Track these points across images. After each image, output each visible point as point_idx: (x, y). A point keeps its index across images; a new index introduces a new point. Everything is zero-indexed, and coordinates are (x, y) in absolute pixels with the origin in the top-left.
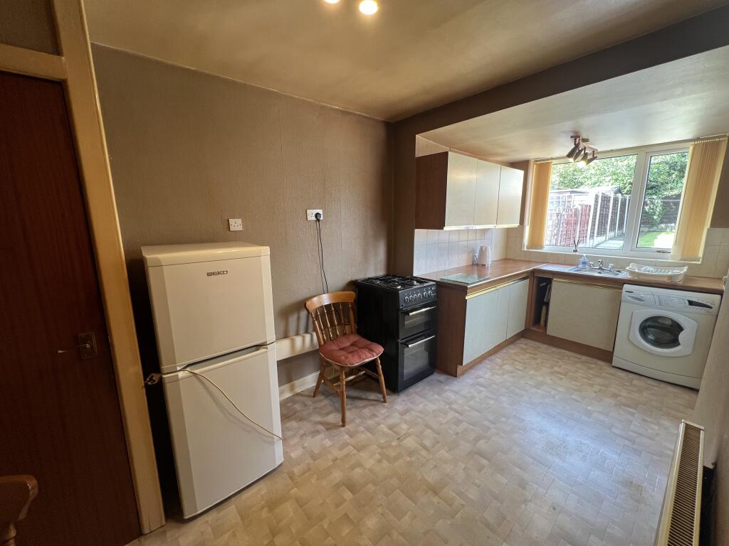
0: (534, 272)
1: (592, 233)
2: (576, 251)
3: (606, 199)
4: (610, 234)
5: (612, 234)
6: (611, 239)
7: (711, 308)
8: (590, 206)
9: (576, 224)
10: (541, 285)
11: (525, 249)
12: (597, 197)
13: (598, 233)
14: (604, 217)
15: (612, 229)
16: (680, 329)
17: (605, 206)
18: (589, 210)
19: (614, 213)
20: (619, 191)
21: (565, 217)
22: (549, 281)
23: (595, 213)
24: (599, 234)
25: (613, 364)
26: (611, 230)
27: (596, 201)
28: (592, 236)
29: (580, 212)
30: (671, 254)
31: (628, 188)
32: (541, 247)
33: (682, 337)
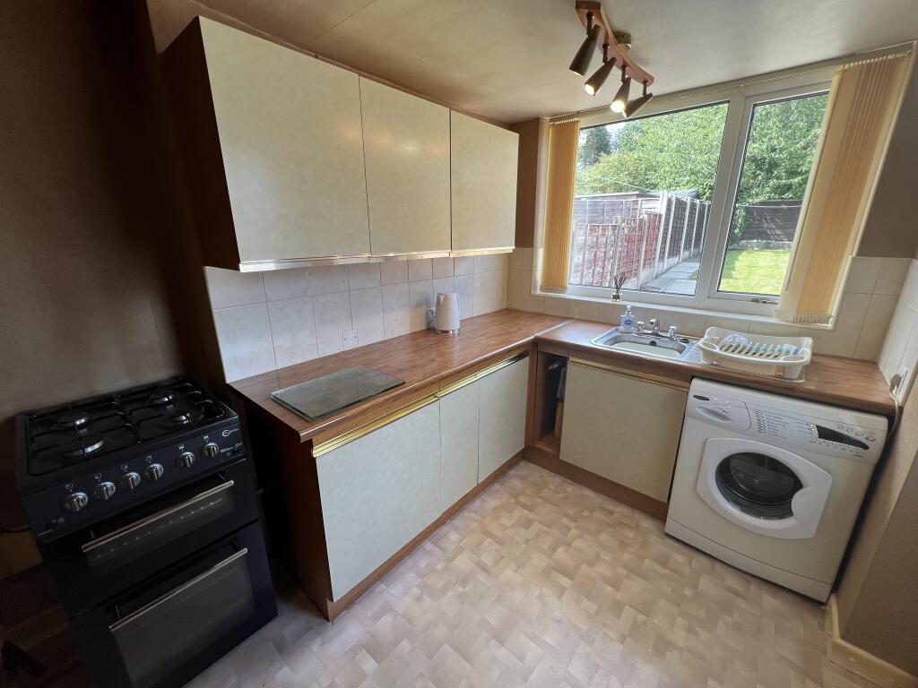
0: (537, 343)
1: (663, 253)
2: (617, 297)
3: (680, 205)
4: (684, 254)
5: (687, 253)
6: (685, 260)
7: (866, 447)
8: (660, 215)
9: (640, 241)
10: (551, 367)
11: (539, 292)
12: (669, 201)
13: (669, 255)
14: (677, 231)
15: (687, 247)
16: (797, 485)
17: (679, 218)
18: (659, 222)
19: (690, 226)
20: (698, 196)
21: (626, 231)
22: (563, 362)
23: (667, 225)
24: (672, 254)
25: (667, 531)
26: (685, 248)
27: (669, 209)
28: (662, 258)
29: (647, 224)
30: (778, 307)
31: (707, 194)
32: (563, 288)
33: (798, 501)
